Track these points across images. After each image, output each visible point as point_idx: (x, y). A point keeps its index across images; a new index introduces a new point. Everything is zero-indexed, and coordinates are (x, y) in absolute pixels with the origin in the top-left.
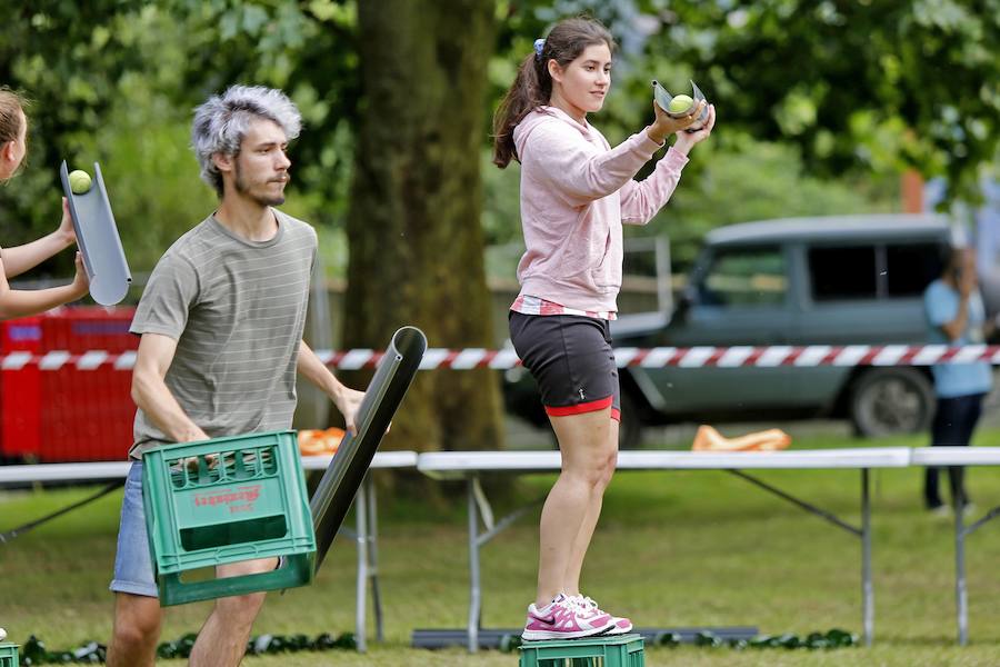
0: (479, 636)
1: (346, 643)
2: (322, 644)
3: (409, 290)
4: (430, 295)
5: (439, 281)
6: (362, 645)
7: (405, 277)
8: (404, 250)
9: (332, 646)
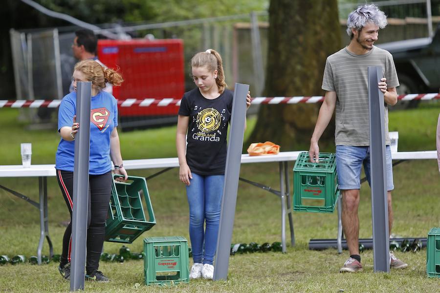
0: (342, 243)
1: (277, 247)
2: (264, 249)
3: (301, 38)
4: (312, 41)
5: (316, 33)
6: (285, 249)
7: (299, 32)
8: (298, 18)
9: (270, 249)
